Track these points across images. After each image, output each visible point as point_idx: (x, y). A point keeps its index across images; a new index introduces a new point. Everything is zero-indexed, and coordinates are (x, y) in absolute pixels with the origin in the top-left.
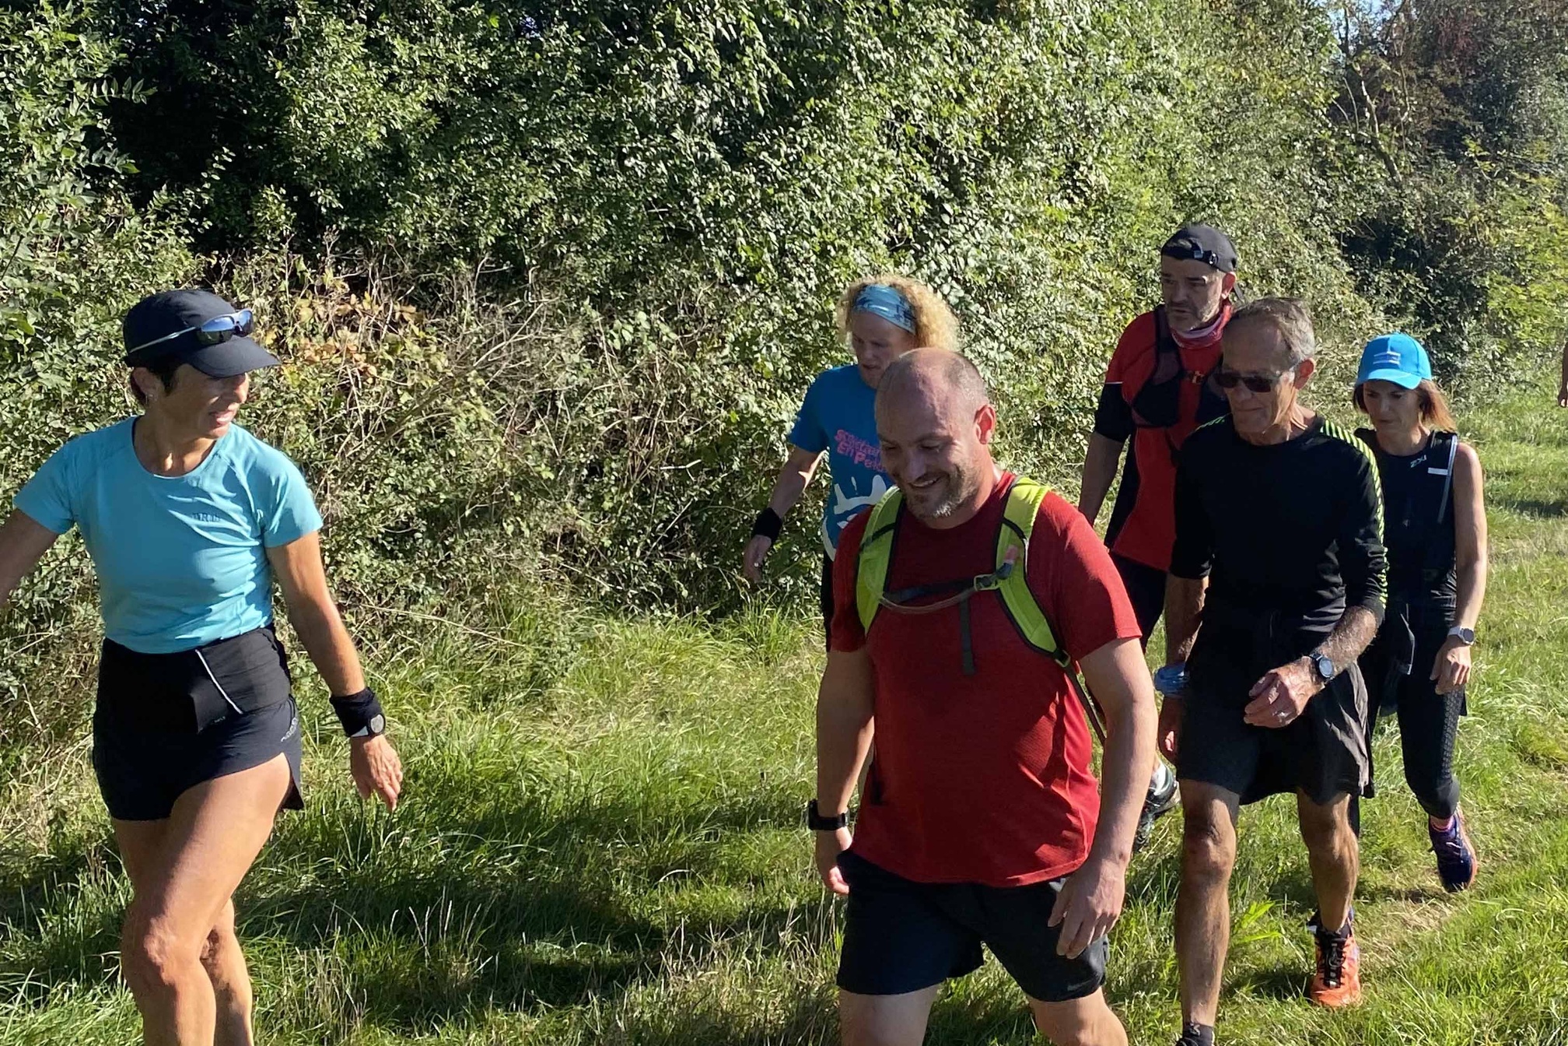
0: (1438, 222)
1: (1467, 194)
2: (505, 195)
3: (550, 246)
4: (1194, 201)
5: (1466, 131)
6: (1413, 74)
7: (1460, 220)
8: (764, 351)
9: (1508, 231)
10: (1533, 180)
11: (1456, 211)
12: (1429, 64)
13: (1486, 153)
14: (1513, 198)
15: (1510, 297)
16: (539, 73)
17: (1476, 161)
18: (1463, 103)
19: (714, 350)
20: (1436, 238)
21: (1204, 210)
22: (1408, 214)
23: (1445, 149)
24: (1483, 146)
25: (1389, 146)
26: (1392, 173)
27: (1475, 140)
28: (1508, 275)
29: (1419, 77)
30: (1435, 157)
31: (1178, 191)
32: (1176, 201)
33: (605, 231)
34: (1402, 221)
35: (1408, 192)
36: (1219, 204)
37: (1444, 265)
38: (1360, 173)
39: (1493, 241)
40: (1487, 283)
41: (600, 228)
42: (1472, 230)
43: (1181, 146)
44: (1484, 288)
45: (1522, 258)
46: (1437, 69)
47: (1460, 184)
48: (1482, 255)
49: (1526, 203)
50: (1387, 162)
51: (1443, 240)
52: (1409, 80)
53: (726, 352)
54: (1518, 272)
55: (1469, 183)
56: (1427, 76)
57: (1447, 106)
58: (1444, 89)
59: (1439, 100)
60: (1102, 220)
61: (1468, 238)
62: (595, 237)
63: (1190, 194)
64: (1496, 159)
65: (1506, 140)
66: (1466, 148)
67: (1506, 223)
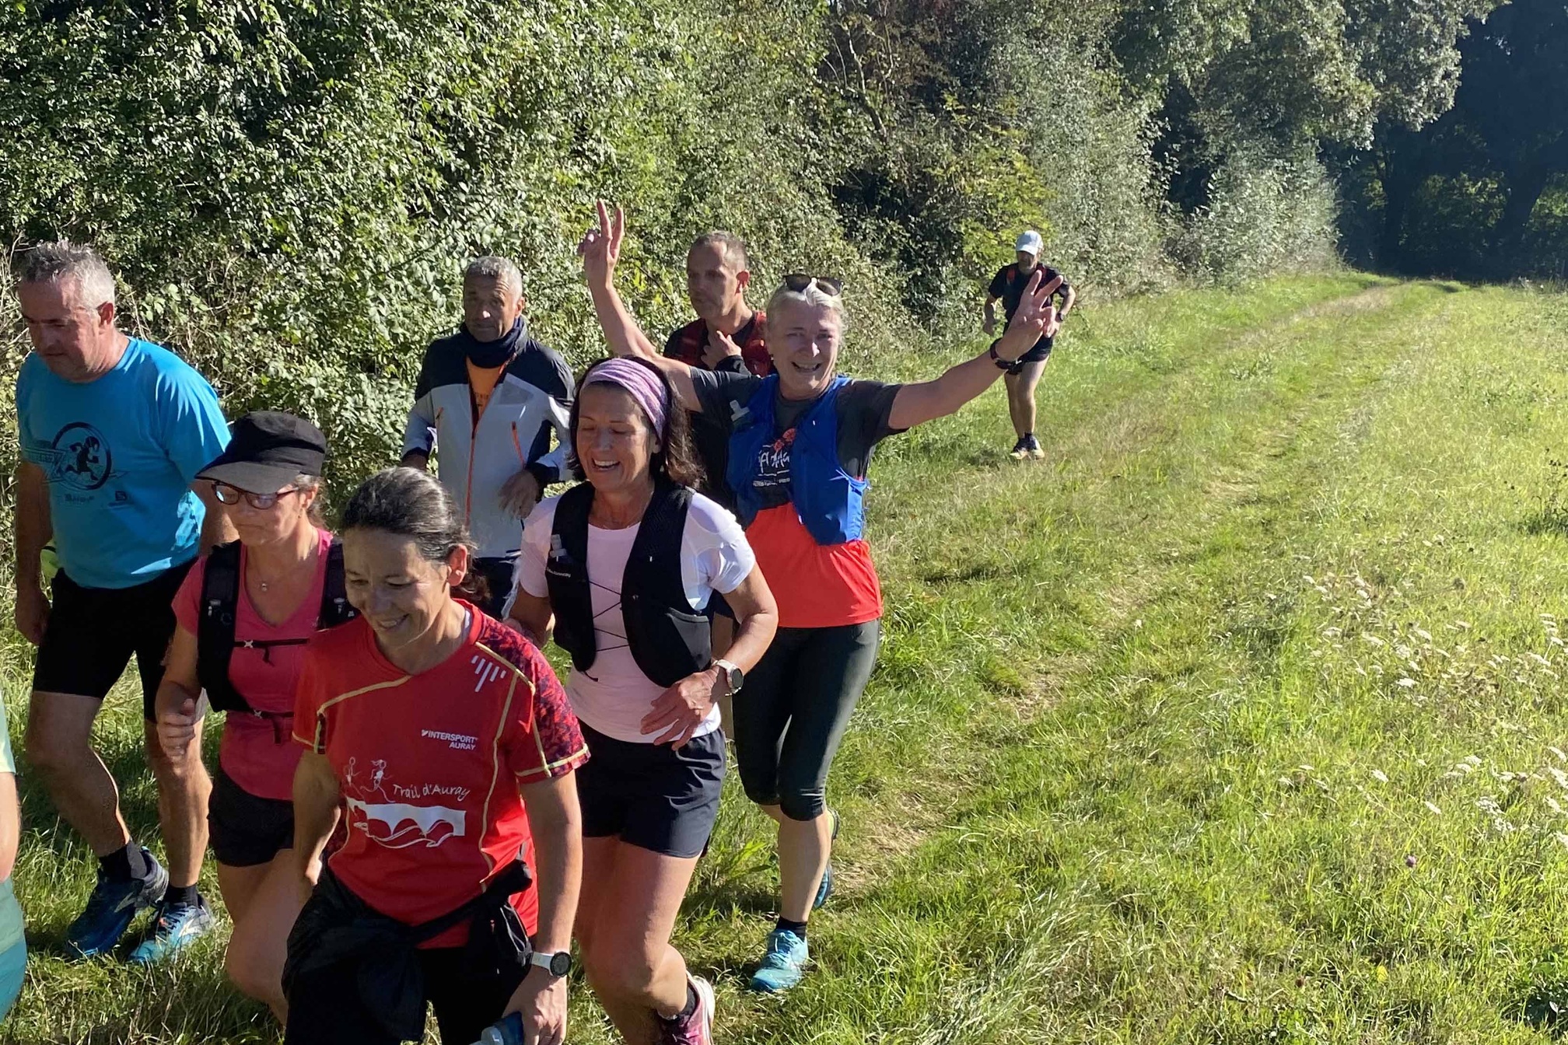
0: (919, 173)
1: (945, 145)
2: (36, 176)
3: (82, 222)
4: (695, 161)
5: (945, 86)
6: (896, 32)
7: (938, 171)
8: (292, 320)
9: (982, 181)
10: (1004, 132)
11: (935, 162)
12: (911, 22)
13: (962, 107)
14: (986, 149)
15: (983, 242)
16: (66, 58)
17: (954, 115)
18: (942, 59)
19: (245, 317)
20: (917, 188)
21: (704, 169)
22: (892, 165)
23: (925, 103)
24: (960, 100)
25: (875, 101)
26: (878, 127)
27: (953, 95)
28: (982, 221)
29: (902, 35)
30: (917, 110)
31: (680, 152)
32: (679, 162)
33: (134, 208)
34: (887, 172)
35: (892, 144)
36: (719, 163)
37: (925, 213)
38: (848, 126)
39: (968, 190)
40: (963, 229)
41: (130, 206)
42: (949, 180)
43: (683, 108)
44: (959, 233)
45: (994, 206)
46: (918, 28)
47: (939, 137)
48: (958, 204)
49: (998, 153)
50: (872, 115)
51: (923, 189)
52: (893, 37)
53: (255, 320)
54: (990, 219)
55: (947, 136)
56: (909, 33)
57: (927, 63)
58: (925, 47)
59: (921, 57)
60: (610, 182)
61: (946, 187)
62: (125, 214)
63: (692, 155)
64: (971, 112)
65: (980, 94)
66: (944, 102)
67: (979, 173)
